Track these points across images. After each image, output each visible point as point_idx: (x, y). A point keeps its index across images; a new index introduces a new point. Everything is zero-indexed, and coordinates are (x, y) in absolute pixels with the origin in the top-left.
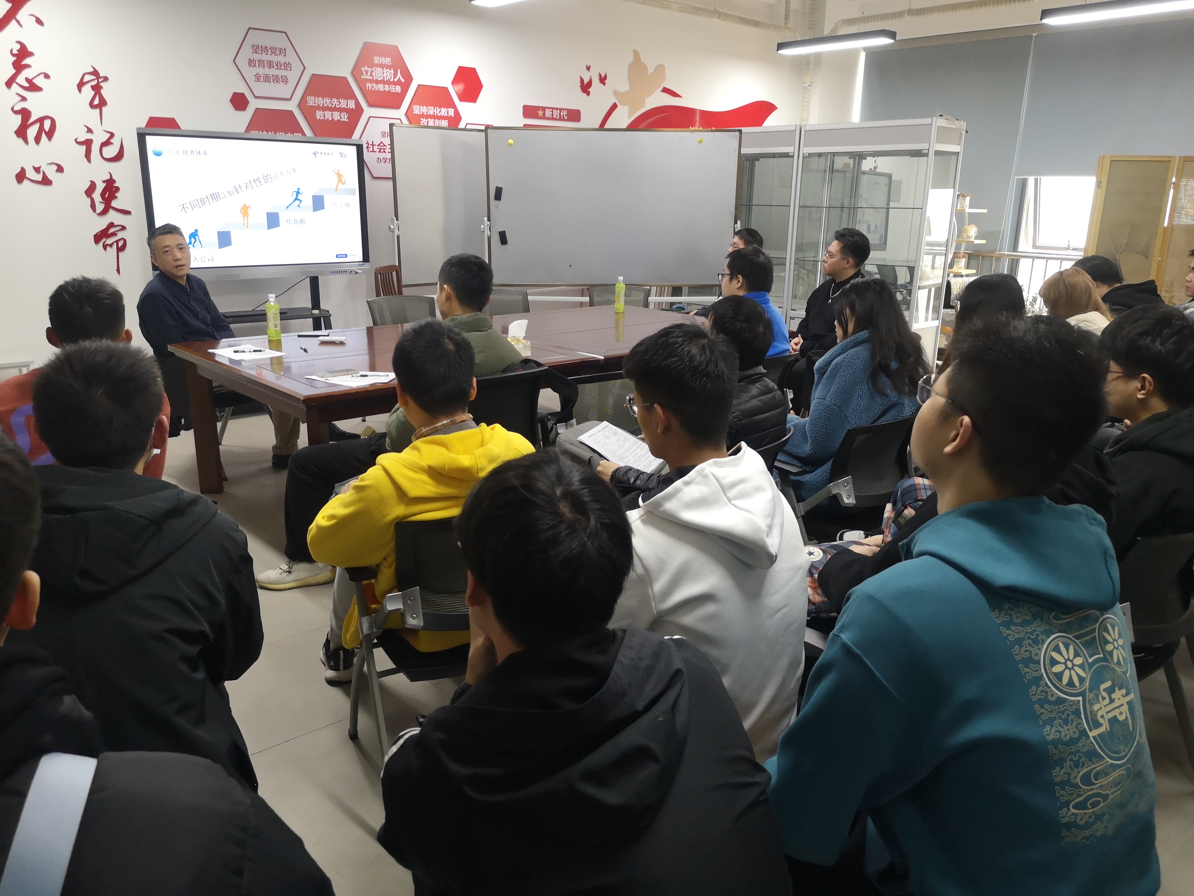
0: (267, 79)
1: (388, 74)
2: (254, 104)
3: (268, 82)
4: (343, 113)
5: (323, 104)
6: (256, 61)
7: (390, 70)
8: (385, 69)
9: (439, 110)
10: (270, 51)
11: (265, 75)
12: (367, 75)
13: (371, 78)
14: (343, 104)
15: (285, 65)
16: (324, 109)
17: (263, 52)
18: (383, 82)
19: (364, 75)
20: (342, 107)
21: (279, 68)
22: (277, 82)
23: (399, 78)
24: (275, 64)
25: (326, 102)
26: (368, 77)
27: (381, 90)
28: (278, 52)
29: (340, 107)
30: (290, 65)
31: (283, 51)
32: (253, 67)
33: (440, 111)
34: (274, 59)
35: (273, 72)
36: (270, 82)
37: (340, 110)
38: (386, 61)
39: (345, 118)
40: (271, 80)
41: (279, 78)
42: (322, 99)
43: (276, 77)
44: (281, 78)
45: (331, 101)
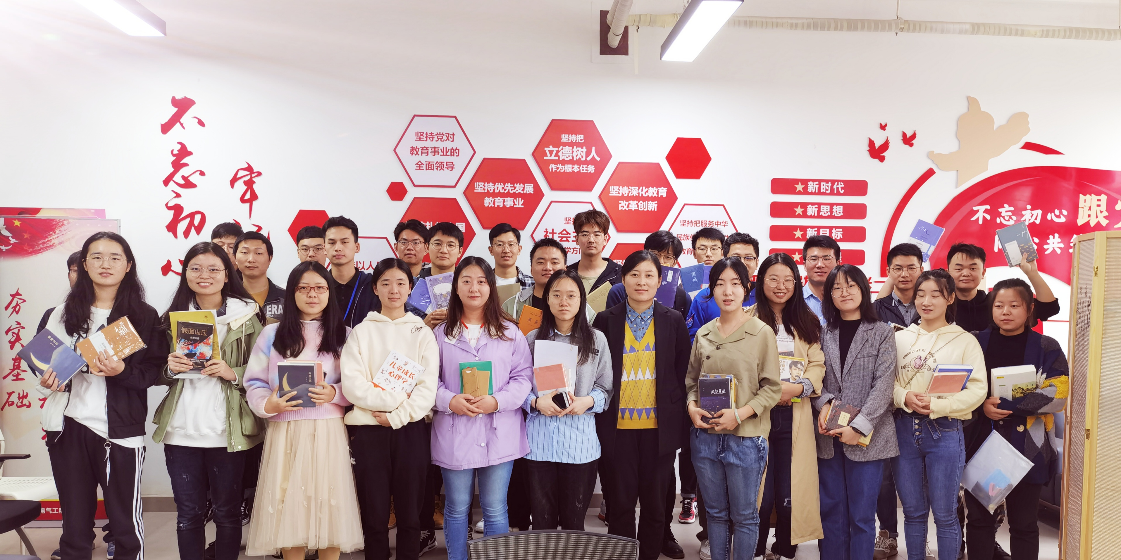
0: (430, 166)
1: (580, 153)
2: (412, 193)
3: (431, 169)
4: (517, 199)
5: (494, 190)
6: (419, 149)
7: (582, 148)
8: (575, 147)
9: (645, 191)
10: (436, 137)
11: (428, 163)
12: (551, 156)
13: (557, 158)
14: (519, 188)
15: (452, 151)
16: (494, 195)
17: (428, 138)
18: (572, 162)
19: (547, 156)
20: (517, 192)
21: (445, 154)
22: (442, 169)
23: (593, 156)
24: (440, 151)
25: (498, 188)
26: (553, 158)
27: (568, 171)
28: (445, 138)
29: (514, 193)
30: (457, 151)
31: (451, 137)
32: (415, 155)
33: (647, 191)
34: (440, 145)
35: (438, 158)
36: (433, 170)
37: (514, 196)
38: (578, 139)
39: (520, 204)
40: (435, 167)
41: (444, 165)
42: (493, 184)
43: (440, 165)
44: (447, 164)
45: (503, 186)
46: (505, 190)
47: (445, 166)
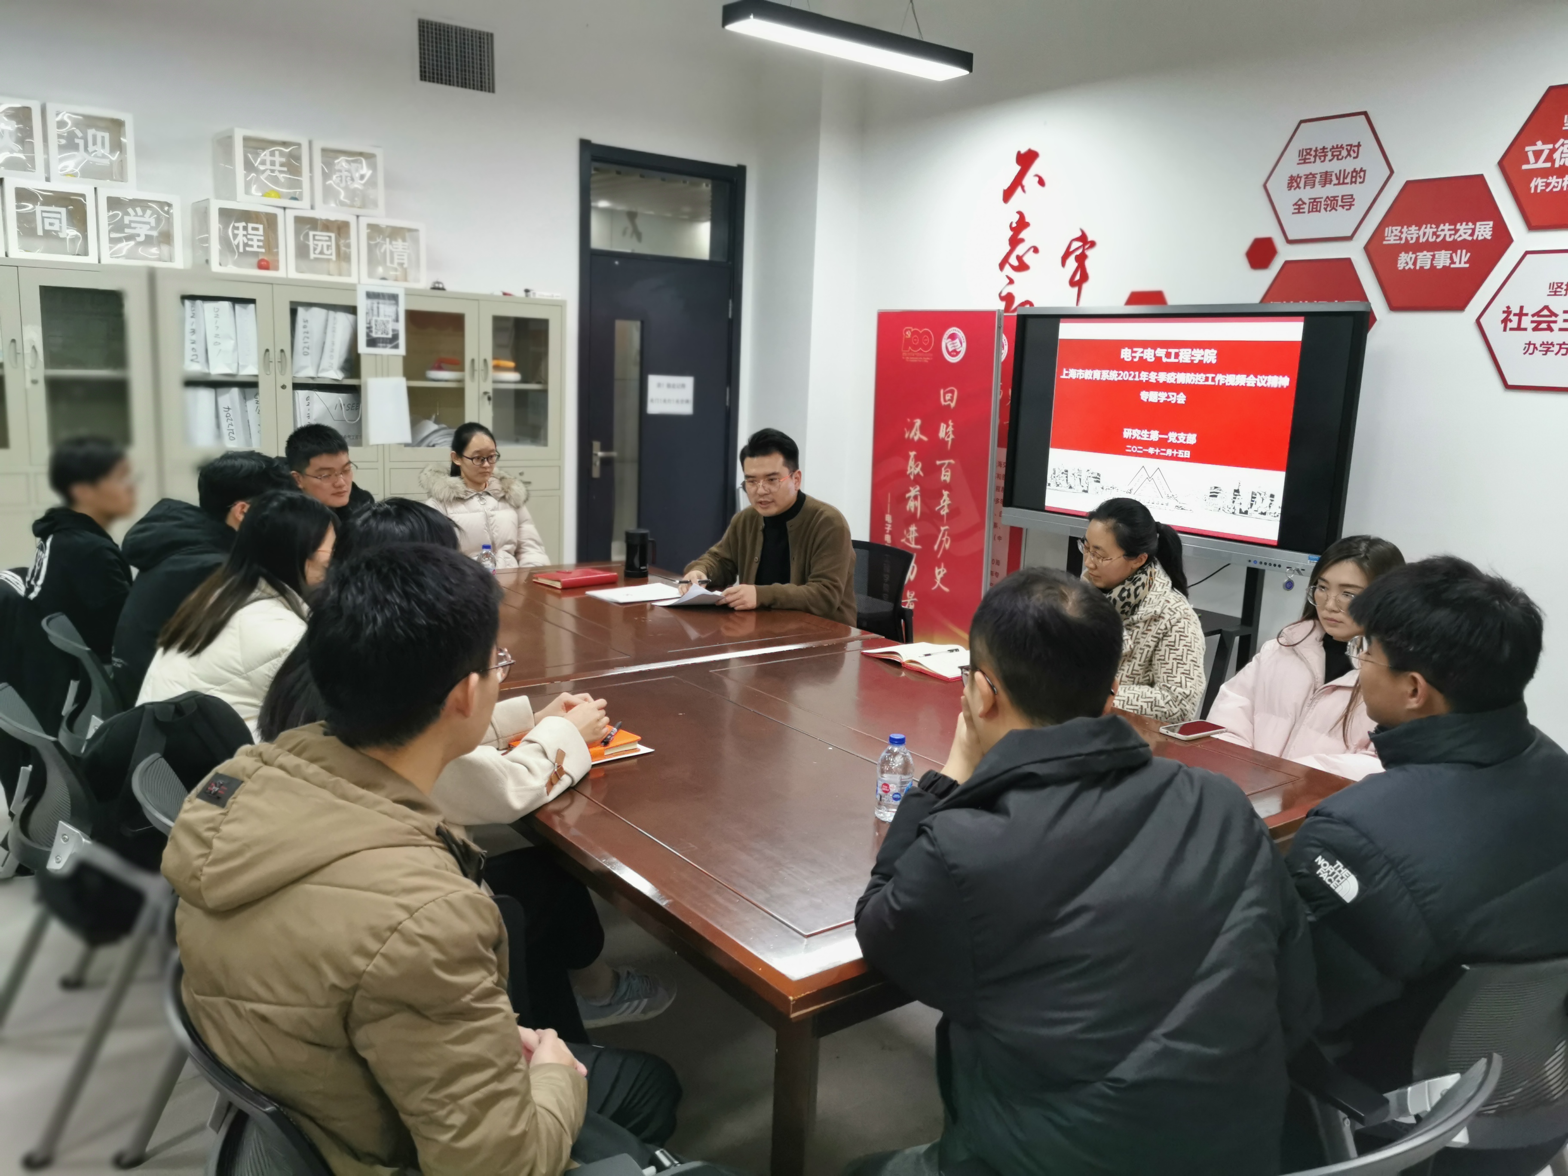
0: (1315, 205)
2: (1286, 253)
3: (1317, 211)
4: (1459, 251)
5: (1418, 238)
6: (1301, 178)
10: (1330, 154)
11: (1312, 201)
12: (1537, 162)
13: (1548, 165)
14: (1464, 231)
15: (1354, 174)
16: (1417, 247)
17: (1317, 158)
19: (1528, 162)
20: (1459, 239)
21: (1341, 182)
22: (1333, 208)
24: (1334, 178)
25: (1425, 234)
26: (1541, 164)
28: (1344, 153)
29: (1455, 241)
30: (1362, 174)
31: (1354, 150)
32: (1295, 189)
34: (1334, 166)
35: (1331, 190)
36: (1320, 211)
37: (1453, 246)
39: (1463, 262)
40: (1323, 206)
41: (1337, 200)
42: (1417, 228)
43: (1331, 201)
44: (1342, 199)
45: (1435, 230)
46: (1438, 236)
47: (1340, 203)
